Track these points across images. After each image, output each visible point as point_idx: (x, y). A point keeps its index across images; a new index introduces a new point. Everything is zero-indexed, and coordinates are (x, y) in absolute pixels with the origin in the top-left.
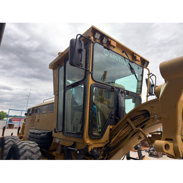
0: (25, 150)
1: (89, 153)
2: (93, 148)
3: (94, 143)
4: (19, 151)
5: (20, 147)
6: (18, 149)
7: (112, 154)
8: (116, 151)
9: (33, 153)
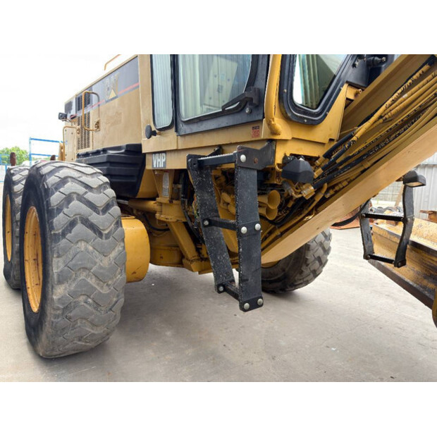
0: (62, 177)
1: (273, 169)
2: (288, 155)
3: (293, 138)
4: (45, 180)
5: (51, 180)
6: (42, 176)
7: (345, 183)
8: (365, 170)
9: (87, 186)
